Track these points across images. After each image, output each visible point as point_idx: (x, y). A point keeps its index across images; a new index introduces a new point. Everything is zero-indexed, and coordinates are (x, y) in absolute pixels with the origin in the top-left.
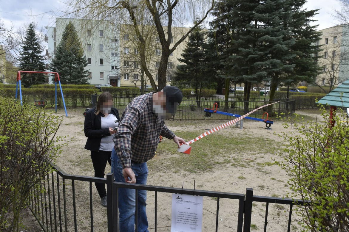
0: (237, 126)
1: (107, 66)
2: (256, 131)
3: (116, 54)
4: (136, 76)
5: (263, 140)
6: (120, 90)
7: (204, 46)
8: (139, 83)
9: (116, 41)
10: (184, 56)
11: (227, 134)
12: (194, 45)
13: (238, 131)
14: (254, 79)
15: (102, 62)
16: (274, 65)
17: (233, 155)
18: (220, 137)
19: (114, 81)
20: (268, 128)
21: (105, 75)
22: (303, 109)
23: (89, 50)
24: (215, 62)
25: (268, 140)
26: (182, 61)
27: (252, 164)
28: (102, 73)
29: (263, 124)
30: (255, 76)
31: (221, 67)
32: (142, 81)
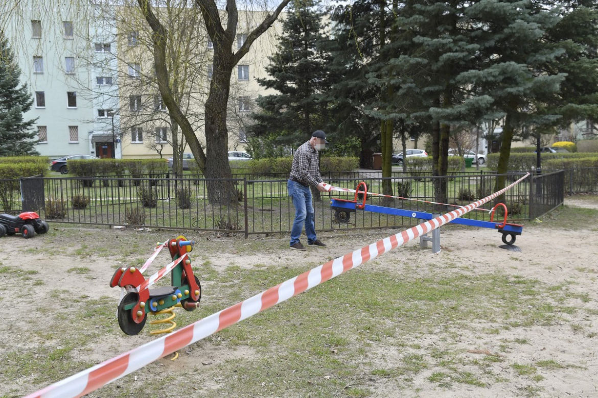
0: (423, 245)
1: (86, 110)
2: (477, 256)
3: (109, 81)
4: (161, 134)
5: (506, 280)
6: (118, 168)
7: (325, 44)
8: (168, 150)
9: (107, 47)
10: (273, 71)
11: (398, 270)
12: (296, 43)
13: (427, 258)
14: (459, 117)
15: (72, 99)
16: (510, 79)
17: (427, 341)
18: (381, 277)
19: (105, 147)
20: (509, 246)
21: (83, 132)
22: (578, 195)
23: (39, 72)
24: (352, 83)
25: (519, 281)
26: (269, 84)
27: (496, 368)
28: (73, 128)
29: (495, 236)
30: (461, 108)
31: (369, 97)
32: (175, 144)
